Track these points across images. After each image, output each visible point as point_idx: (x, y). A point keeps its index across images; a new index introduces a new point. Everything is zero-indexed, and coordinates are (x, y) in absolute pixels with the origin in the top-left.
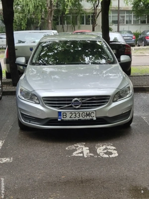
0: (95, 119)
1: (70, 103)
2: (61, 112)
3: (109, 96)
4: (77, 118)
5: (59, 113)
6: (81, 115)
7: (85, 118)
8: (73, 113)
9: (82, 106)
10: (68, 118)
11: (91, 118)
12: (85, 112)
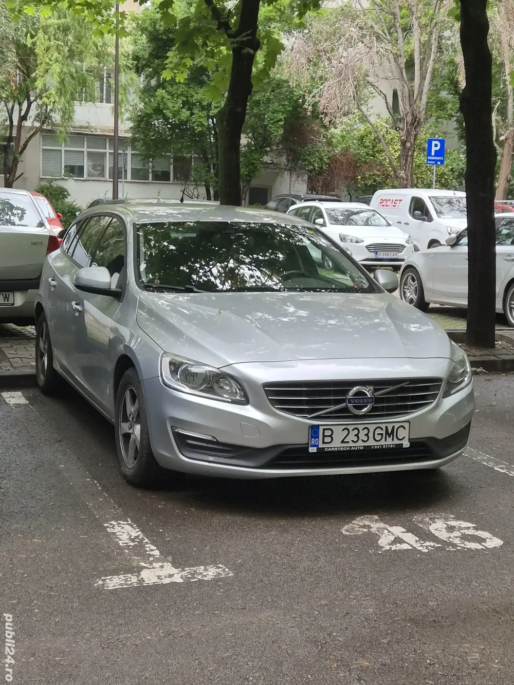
0: (406, 444)
1: (343, 401)
2: (318, 426)
3: (439, 380)
4: (360, 444)
5: (314, 429)
6: (371, 435)
7: (383, 442)
8: (351, 428)
9: (374, 409)
10: (336, 444)
11: (396, 442)
12: (383, 426)
